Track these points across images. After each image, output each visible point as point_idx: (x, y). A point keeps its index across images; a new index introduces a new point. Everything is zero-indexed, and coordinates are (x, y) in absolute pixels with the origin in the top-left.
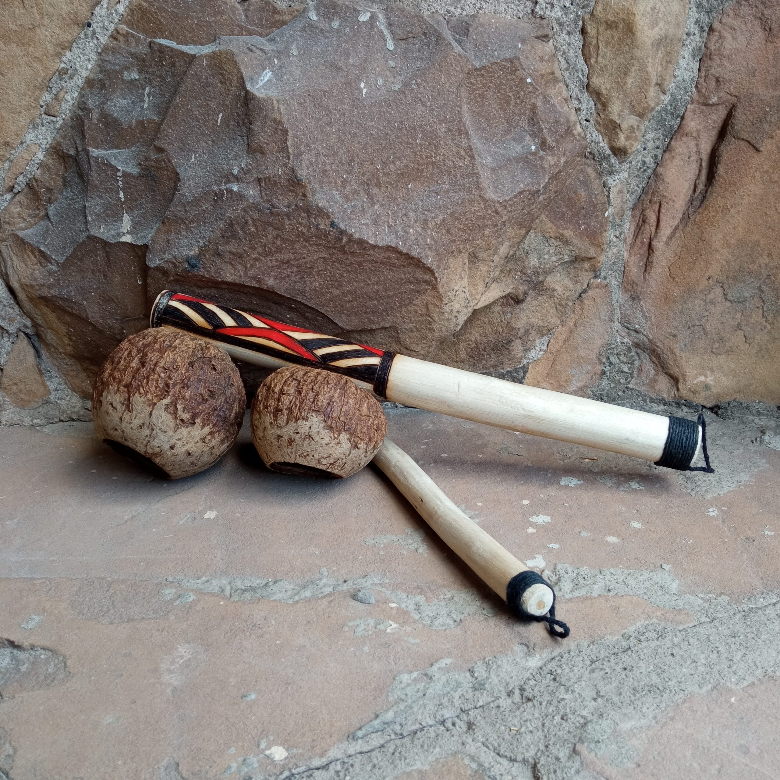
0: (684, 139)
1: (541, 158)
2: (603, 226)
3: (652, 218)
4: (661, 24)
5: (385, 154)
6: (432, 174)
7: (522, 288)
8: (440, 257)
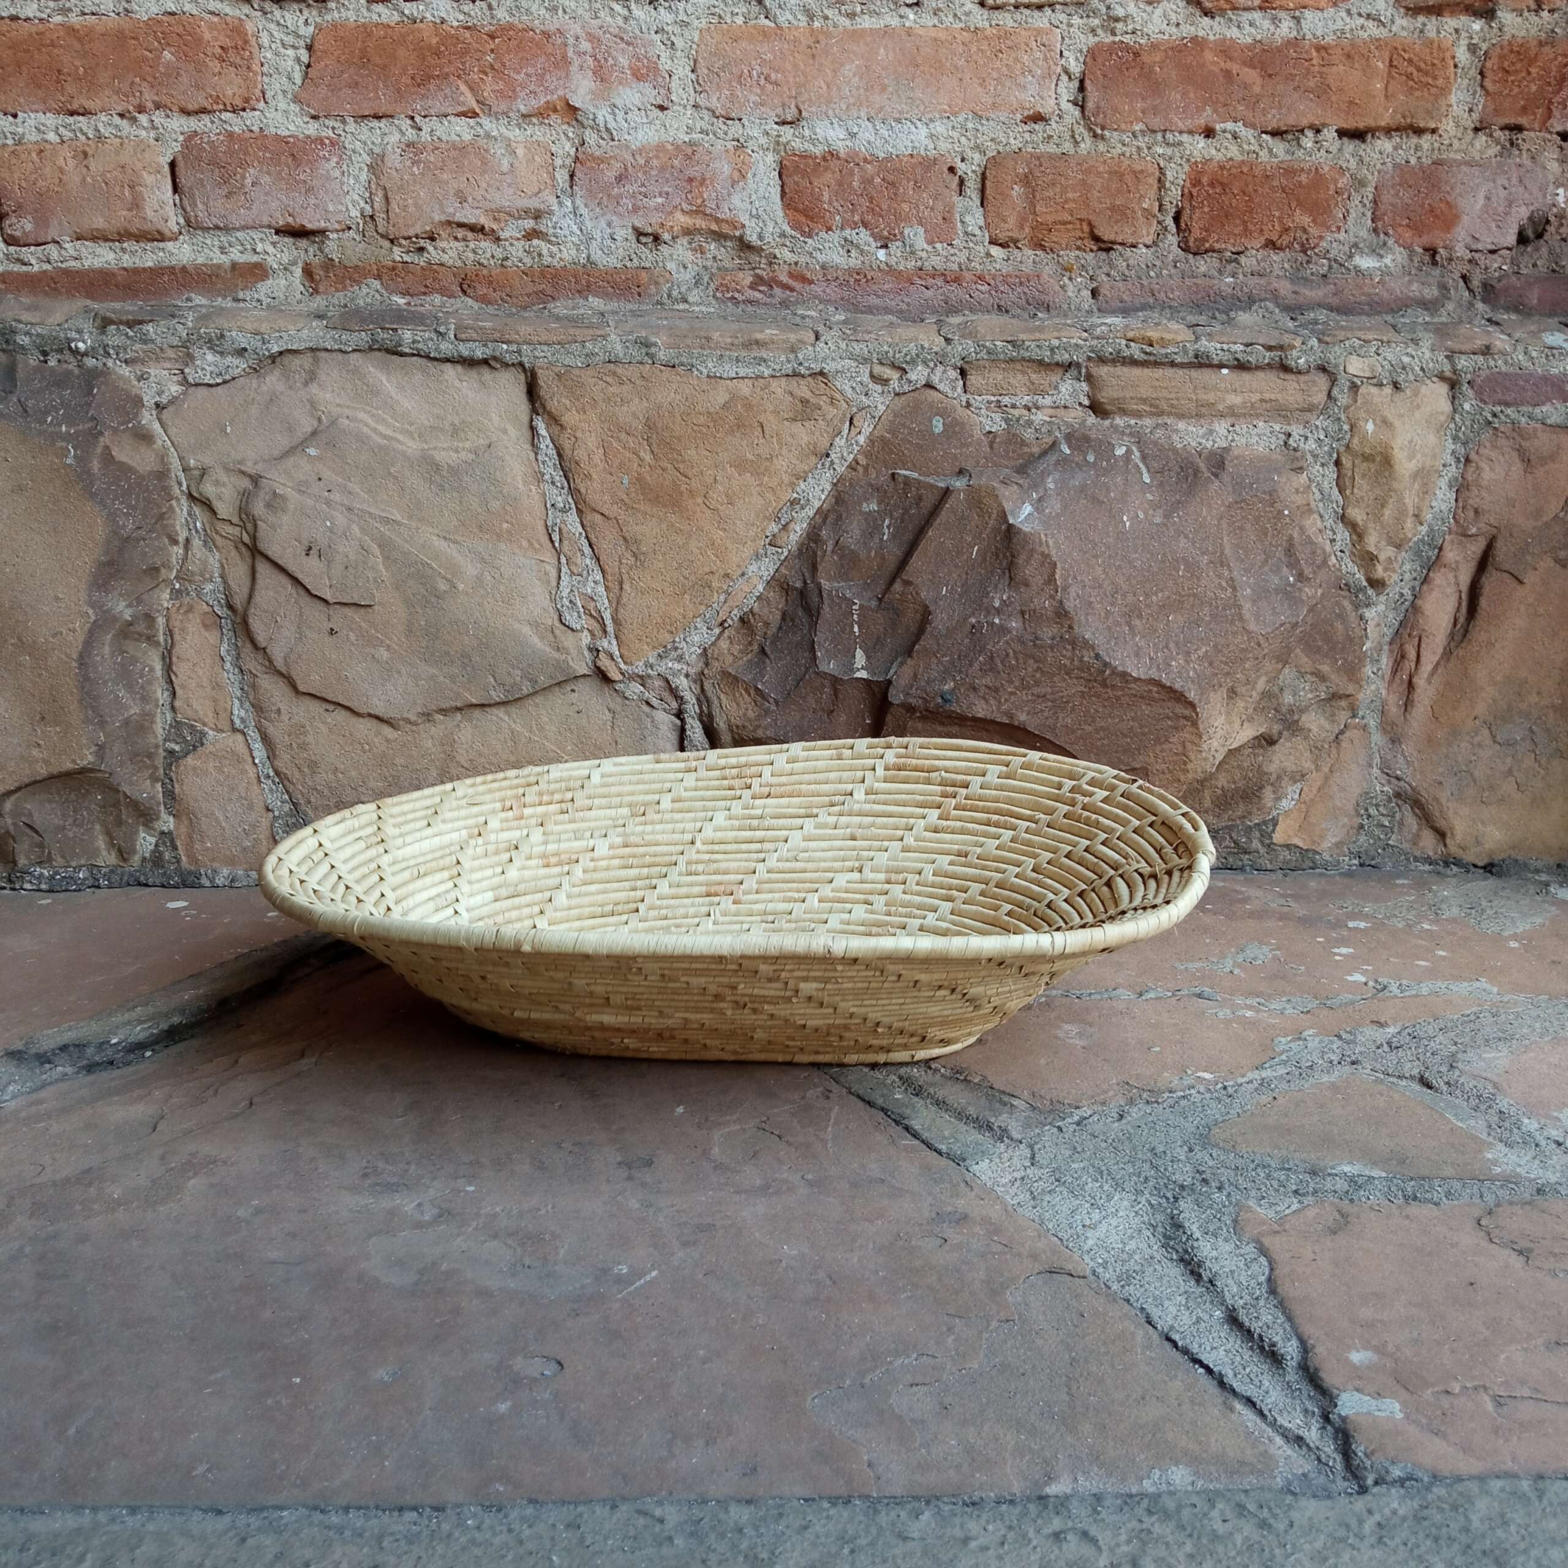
0: (1443, 570)
1: (1300, 590)
2: (1361, 659)
3: (1412, 654)
4: (1419, 456)
5: (1148, 585)
6: (1193, 606)
7: (1276, 728)
8: (1202, 692)
